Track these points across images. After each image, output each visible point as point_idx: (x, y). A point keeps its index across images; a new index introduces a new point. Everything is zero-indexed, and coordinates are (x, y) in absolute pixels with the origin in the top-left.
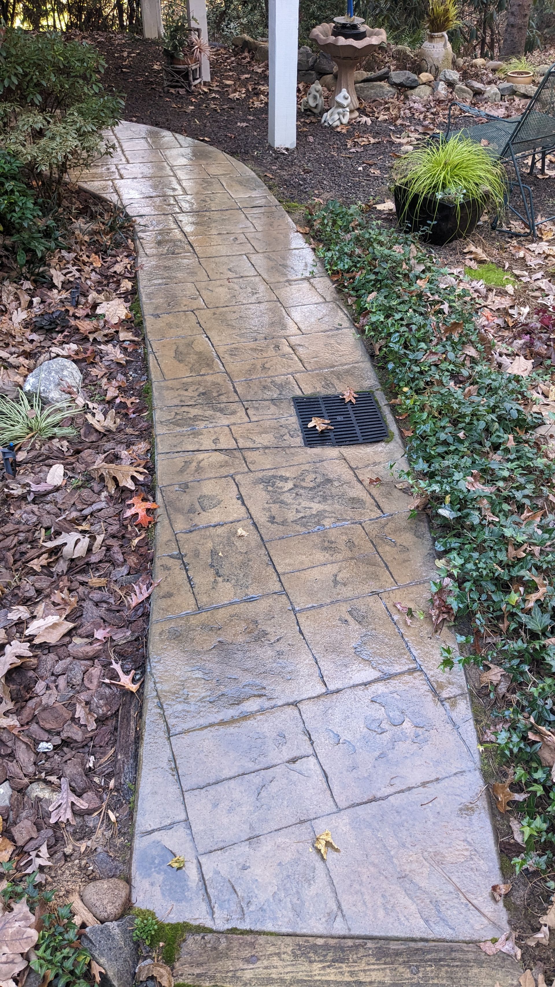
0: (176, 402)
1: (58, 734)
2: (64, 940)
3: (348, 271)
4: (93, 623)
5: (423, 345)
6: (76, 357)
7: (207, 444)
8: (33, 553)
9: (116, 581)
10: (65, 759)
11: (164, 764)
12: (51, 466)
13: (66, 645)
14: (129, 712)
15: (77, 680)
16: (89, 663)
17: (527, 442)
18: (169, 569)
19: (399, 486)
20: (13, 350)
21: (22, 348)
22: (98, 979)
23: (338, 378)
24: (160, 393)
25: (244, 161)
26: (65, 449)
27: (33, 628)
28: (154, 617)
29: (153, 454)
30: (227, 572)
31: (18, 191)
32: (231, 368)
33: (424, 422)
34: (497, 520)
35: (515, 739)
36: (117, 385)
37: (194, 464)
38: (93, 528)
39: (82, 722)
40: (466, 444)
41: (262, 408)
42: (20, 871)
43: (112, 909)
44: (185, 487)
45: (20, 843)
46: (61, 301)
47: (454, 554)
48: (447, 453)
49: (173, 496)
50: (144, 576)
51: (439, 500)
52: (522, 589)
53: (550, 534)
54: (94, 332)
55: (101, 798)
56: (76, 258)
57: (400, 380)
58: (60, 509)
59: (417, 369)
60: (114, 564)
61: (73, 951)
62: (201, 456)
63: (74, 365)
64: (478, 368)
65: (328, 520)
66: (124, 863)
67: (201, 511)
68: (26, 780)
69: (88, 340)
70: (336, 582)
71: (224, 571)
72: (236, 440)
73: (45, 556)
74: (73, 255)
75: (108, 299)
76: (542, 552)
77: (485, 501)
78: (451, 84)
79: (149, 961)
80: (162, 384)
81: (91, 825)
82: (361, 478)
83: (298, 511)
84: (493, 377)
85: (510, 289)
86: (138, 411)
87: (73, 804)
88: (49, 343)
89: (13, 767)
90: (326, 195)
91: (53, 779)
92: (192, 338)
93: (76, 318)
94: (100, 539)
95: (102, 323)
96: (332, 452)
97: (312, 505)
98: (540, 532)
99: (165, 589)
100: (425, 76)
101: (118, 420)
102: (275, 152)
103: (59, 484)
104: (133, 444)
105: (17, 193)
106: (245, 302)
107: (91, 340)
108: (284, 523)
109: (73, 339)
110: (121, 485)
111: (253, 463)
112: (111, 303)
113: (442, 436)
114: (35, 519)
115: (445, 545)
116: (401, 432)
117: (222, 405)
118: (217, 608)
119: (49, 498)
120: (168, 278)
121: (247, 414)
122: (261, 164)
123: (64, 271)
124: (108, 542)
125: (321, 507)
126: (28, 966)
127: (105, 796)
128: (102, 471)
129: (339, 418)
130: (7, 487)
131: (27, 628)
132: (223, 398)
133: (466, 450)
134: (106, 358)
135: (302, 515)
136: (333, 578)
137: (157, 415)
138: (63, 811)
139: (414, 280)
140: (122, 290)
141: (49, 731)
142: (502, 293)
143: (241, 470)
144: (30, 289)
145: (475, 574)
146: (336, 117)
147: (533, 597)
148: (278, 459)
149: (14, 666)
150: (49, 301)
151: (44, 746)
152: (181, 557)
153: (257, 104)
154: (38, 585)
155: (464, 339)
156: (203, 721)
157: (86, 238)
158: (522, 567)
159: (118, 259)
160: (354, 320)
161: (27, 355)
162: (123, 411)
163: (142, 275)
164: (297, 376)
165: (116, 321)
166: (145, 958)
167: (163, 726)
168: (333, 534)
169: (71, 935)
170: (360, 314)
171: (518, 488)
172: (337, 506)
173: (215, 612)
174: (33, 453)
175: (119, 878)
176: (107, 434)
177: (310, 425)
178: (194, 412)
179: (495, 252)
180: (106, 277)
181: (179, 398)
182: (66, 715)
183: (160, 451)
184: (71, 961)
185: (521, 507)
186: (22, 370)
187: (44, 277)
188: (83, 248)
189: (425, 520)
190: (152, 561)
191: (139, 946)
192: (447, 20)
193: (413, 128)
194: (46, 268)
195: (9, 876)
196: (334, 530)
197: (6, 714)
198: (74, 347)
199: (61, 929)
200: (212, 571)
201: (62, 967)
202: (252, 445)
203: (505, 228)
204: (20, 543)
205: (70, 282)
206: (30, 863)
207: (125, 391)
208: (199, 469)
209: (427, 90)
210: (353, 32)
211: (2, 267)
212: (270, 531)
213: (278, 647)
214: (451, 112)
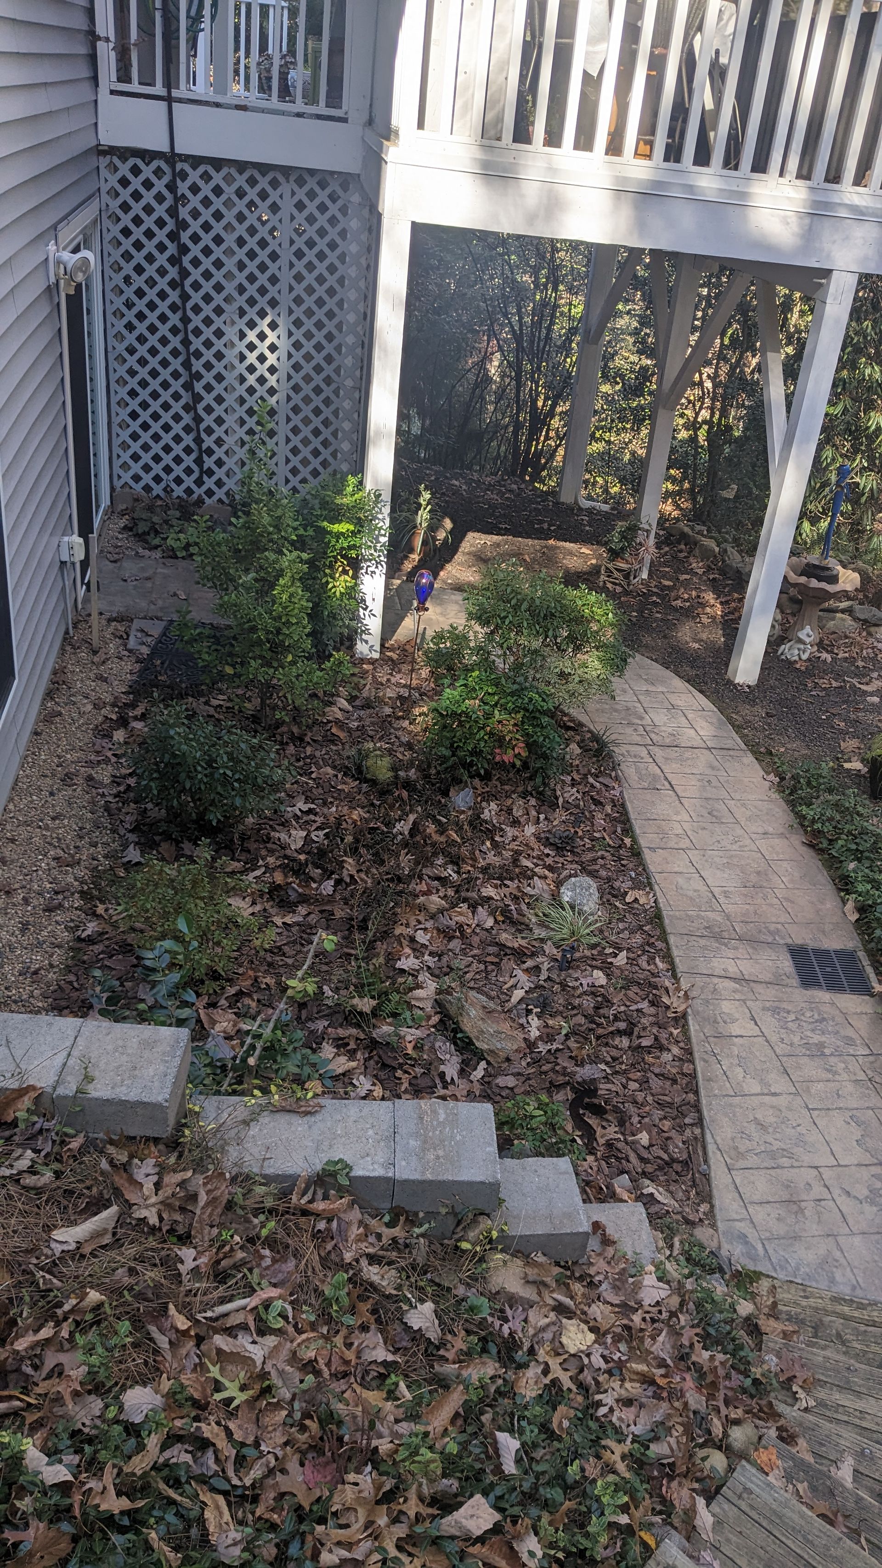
0: (686, 931)
3: (828, 834)
7: (719, 972)
11: (728, 1184)
12: (593, 967)
14: (697, 1150)
18: (706, 1061)
20: (536, 861)
21: (543, 862)
23: (824, 935)
24: (671, 922)
25: (703, 693)
28: (703, 1092)
29: (674, 971)
32: (727, 909)
37: (712, 986)
41: (760, 949)
56: (572, 781)
58: (609, 1002)
62: (716, 980)
67: (723, 1023)
69: (596, 862)
70: (838, 1095)
72: (741, 972)
82: (851, 1022)
83: (802, 1038)
90: (792, 744)
96: (822, 997)
97: (813, 1035)
99: (705, 1069)
102: (736, 687)
103: (604, 983)
108: (791, 1045)
111: (759, 993)
117: (726, 941)
118: (748, 1095)
119: (598, 992)
121: (747, 951)
122: (722, 700)
123: (564, 793)
125: (820, 1038)
129: (828, 969)
135: (806, 1041)
137: (672, 940)
143: (750, 997)
144: (535, 806)
146: (796, 652)
148: (780, 994)
150: (553, 819)
153: (705, 619)
156: (751, 1165)
163: (631, 808)
164: (787, 926)
167: (723, 1162)
168: (833, 1061)
172: (834, 1040)
173: (748, 1098)
176: (631, 948)
178: (703, 942)
181: (688, 928)
183: (681, 971)
186: (552, 881)
190: (692, 1053)
193: (876, 674)
200: (741, 1070)
202: (756, 979)
208: (715, 990)
210: (827, 573)
211: (510, 781)
212: (782, 1048)
213: (799, 1129)
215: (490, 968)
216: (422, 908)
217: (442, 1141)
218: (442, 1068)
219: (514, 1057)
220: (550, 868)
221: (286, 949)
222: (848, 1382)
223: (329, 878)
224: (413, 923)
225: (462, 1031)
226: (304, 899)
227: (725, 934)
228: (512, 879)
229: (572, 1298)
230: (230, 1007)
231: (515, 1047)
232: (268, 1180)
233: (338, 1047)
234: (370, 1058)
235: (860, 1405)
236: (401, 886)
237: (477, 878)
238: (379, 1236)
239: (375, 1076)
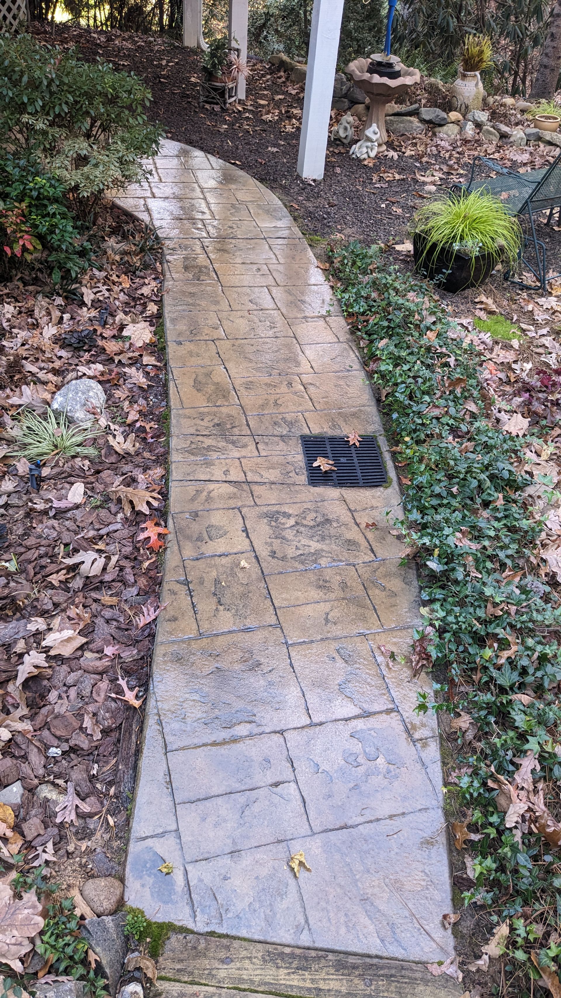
0: (192, 431)
1: (67, 741)
2: (66, 928)
3: (363, 314)
4: (104, 639)
5: (427, 398)
6: (101, 379)
7: (218, 474)
8: (52, 568)
9: (126, 600)
10: (71, 764)
11: (161, 776)
12: (72, 484)
13: (78, 659)
14: (131, 726)
15: (86, 692)
16: (98, 677)
17: (515, 502)
18: (175, 594)
19: (393, 532)
20: (43, 365)
21: (51, 365)
22: (93, 965)
23: (345, 421)
24: (178, 421)
25: (272, 188)
26: (86, 468)
27: (49, 640)
28: (159, 638)
29: (167, 480)
30: (228, 602)
31: (59, 214)
33: (422, 473)
34: (480, 576)
35: (476, 784)
36: (138, 409)
37: (205, 493)
38: (108, 548)
39: (89, 732)
40: (459, 499)
41: (272, 443)
42: (28, 864)
43: (107, 905)
44: (195, 515)
45: (29, 838)
46: (90, 319)
47: (437, 606)
48: (440, 505)
49: (183, 523)
50: (152, 598)
51: (429, 551)
52: (496, 645)
53: (527, 595)
54: (120, 354)
55: (102, 803)
56: (106, 277)
57: (402, 430)
58: (78, 526)
59: (419, 421)
60: (125, 584)
61: (73, 939)
62: (211, 486)
63: (100, 387)
64: (477, 424)
65: (324, 559)
66: (119, 864)
67: (208, 540)
68: (36, 781)
69: (114, 361)
70: (327, 620)
71: (226, 599)
72: (245, 473)
73: (64, 572)
74: (103, 274)
75: (134, 322)
76: (517, 612)
77: (470, 558)
78: (478, 125)
79: (136, 953)
80: (181, 412)
81: (92, 827)
82: (358, 521)
83: (297, 548)
84: (490, 434)
85: (515, 343)
86: (156, 436)
87: (77, 806)
88: (76, 361)
89: (25, 768)
90: (348, 231)
91: (60, 782)
92: (211, 368)
93: (103, 338)
94: (114, 559)
95: (127, 345)
96: (333, 492)
97: (311, 543)
98: (518, 591)
99: (171, 613)
100: (454, 115)
101: (137, 445)
102: (303, 182)
103: (79, 502)
104: (150, 469)
105: (58, 216)
106: (263, 335)
107: (116, 361)
108: (283, 559)
109: (99, 359)
110: (137, 509)
111: (259, 497)
112: (137, 325)
113: (437, 489)
114: (55, 534)
115: (430, 594)
116: (399, 479)
117: (235, 438)
118: (217, 635)
119: (69, 515)
120: (192, 305)
121: (257, 448)
123: (95, 290)
124: (121, 563)
125: (319, 546)
126: (33, 949)
127: (105, 802)
128: (120, 493)
129: (343, 460)
130: (31, 501)
131: (44, 639)
132: (236, 431)
133: (457, 505)
134: (129, 381)
135: (301, 552)
136: (324, 616)
137: (174, 442)
138: (68, 812)
139: (424, 331)
140: (148, 313)
141: (59, 738)
142: (508, 347)
143: (248, 503)
144: (61, 305)
145: (455, 627)
146: (365, 150)
147: (506, 654)
148: (283, 496)
149: (31, 675)
150: (78, 318)
151: (54, 751)
152: (187, 583)
153: (289, 129)
154: (55, 599)
155: (466, 394)
156: (197, 741)
157: (117, 258)
158: (498, 625)
159: (147, 281)
160: (365, 364)
161: (56, 372)
162: (142, 435)
163: (167, 300)
164: (306, 414)
165: (140, 344)
166: (133, 951)
167: (161, 741)
168: (328, 574)
169: (73, 925)
170: (370, 358)
171: (502, 548)
172: (334, 546)
173: (215, 639)
174: (56, 470)
175: (114, 877)
176: (125, 457)
177: (315, 464)
178: (208, 442)
179: (505, 303)
180: (134, 299)
181: (195, 428)
182: (75, 724)
183: (174, 478)
184: (71, 948)
185: (503, 566)
186: (51, 387)
187: (75, 295)
188: (114, 267)
189: (414, 567)
190: (160, 584)
191: (128, 940)
192: (481, 61)
193: (437, 167)
194: (78, 285)
195: (18, 867)
196: (329, 570)
197: (21, 719)
198: (100, 367)
199: (64, 919)
201: (63, 952)
202: (259, 480)
203: (517, 279)
204: (41, 557)
205: (99, 301)
206: (37, 857)
207: (145, 416)
208: (209, 499)
209: (455, 129)
210: (389, 70)
211: (36, 281)
212: (270, 565)
213: (270, 677)
214: (476, 153)
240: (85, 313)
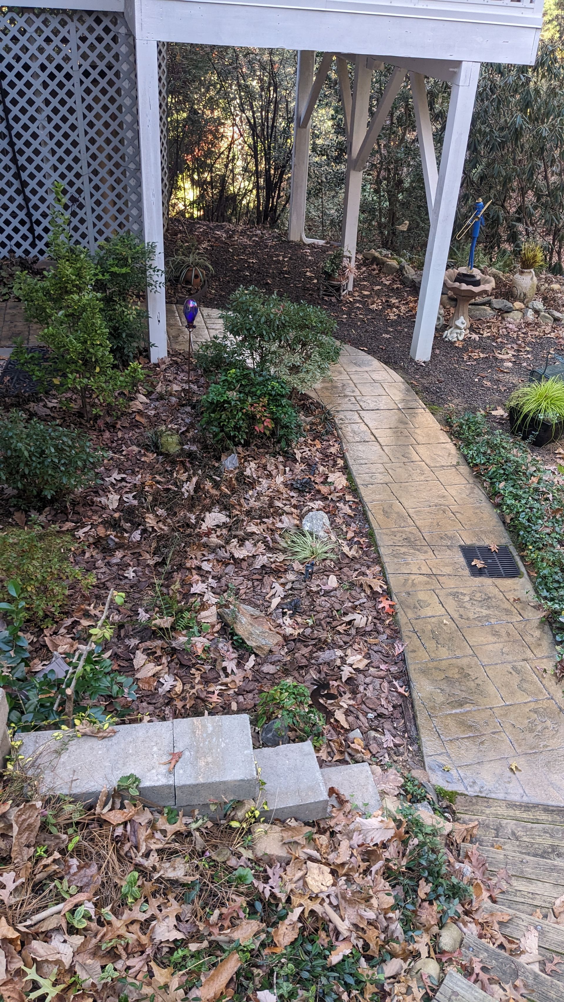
0: (391, 543)
1: (376, 710)
3: (484, 464)
4: (378, 661)
5: (540, 521)
6: (325, 510)
7: (415, 570)
8: (335, 623)
9: (382, 641)
10: (382, 722)
11: (430, 728)
12: (328, 576)
13: (368, 670)
14: (407, 704)
15: (378, 687)
16: (381, 680)
18: (410, 638)
19: (532, 604)
20: (284, 502)
21: (289, 502)
22: (431, 799)
23: (486, 536)
24: (380, 537)
25: (395, 369)
26: (333, 567)
27: (350, 660)
28: (408, 662)
29: (384, 573)
32: (418, 523)
33: (544, 568)
36: (352, 529)
37: (410, 581)
38: (363, 613)
39: (386, 706)
41: (442, 551)
43: (425, 779)
44: (408, 594)
45: (374, 753)
46: (303, 471)
48: (560, 587)
49: (403, 599)
50: (398, 640)
51: (558, 613)
54: (330, 494)
56: (305, 441)
57: (526, 542)
58: (341, 601)
59: (537, 536)
60: (378, 632)
62: (413, 577)
63: (326, 515)
65: (492, 619)
66: (422, 765)
67: (420, 608)
68: (367, 728)
69: (328, 499)
70: (503, 653)
71: (441, 641)
72: (431, 569)
73: (344, 625)
74: (303, 439)
75: (332, 472)
78: (537, 312)
79: (444, 802)
80: (380, 531)
81: (402, 750)
82: (508, 598)
83: (475, 613)
86: (369, 546)
87: (392, 741)
88: (303, 499)
90: (456, 401)
91: (380, 729)
92: (391, 502)
93: (316, 483)
94: (369, 619)
95: (333, 488)
96: (487, 581)
97: (482, 610)
99: (411, 648)
100: (518, 305)
101: (358, 552)
102: (416, 364)
103: (335, 586)
104: (371, 567)
106: (418, 480)
107: (330, 499)
108: (468, 619)
109: (318, 497)
110: (374, 590)
111: (444, 583)
112: (335, 474)
113: (557, 578)
114: (329, 605)
115: (562, 637)
116: (528, 572)
117: (419, 547)
118: (441, 660)
119: (332, 594)
120: (365, 459)
121: (434, 554)
122: (407, 373)
123: (301, 451)
124: (374, 621)
125: (487, 612)
127: (404, 740)
128: (360, 581)
129: (489, 561)
130: (308, 586)
131: (347, 660)
134: (341, 511)
135: (477, 615)
136: (500, 650)
137: (382, 550)
138: (388, 743)
139: (529, 476)
140: (339, 466)
141: (371, 709)
143: (438, 587)
144: (282, 462)
146: (455, 335)
148: (458, 582)
149: (348, 677)
150: (295, 470)
151: (370, 715)
152: (415, 632)
153: (392, 317)
154: (344, 640)
155: (563, 518)
156: (446, 712)
157: (308, 427)
159: (331, 443)
160: (490, 499)
162: (360, 546)
163: (348, 456)
164: (460, 532)
165: (340, 487)
166: (442, 801)
167: (426, 712)
168: (497, 628)
169: (416, 782)
170: (494, 495)
172: (496, 612)
173: (440, 662)
176: (353, 559)
177: (473, 563)
178: (403, 550)
180: (327, 456)
181: (392, 541)
182: (377, 703)
183: (389, 572)
186: (296, 516)
187: (290, 454)
188: (308, 434)
189: (549, 624)
190: (400, 632)
191: (438, 796)
192: (535, 262)
193: (509, 346)
194: (291, 448)
196: (497, 626)
197: (350, 698)
198: (321, 503)
200: (434, 641)
202: (441, 573)
204: (326, 617)
205: (305, 458)
207: (358, 534)
208: (413, 585)
209: (520, 315)
210: (472, 279)
211: (264, 446)
212: (462, 623)
213: (477, 681)
214: (537, 333)
215: (256, 584)
216: (205, 545)
217: (210, 749)
218: (224, 664)
219: (276, 649)
220: (295, 507)
221: (108, 584)
222: (522, 872)
223: (137, 529)
224: (199, 557)
225: (237, 635)
226: (120, 546)
227: (418, 543)
228: (268, 517)
229: (318, 850)
230: (68, 633)
231: (275, 642)
232: (76, 798)
233: (148, 655)
234: (172, 661)
235: (532, 888)
236: (188, 531)
237: (243, 521)
238: (164, 832)
239: (176, 675)
240: (299, 467)
